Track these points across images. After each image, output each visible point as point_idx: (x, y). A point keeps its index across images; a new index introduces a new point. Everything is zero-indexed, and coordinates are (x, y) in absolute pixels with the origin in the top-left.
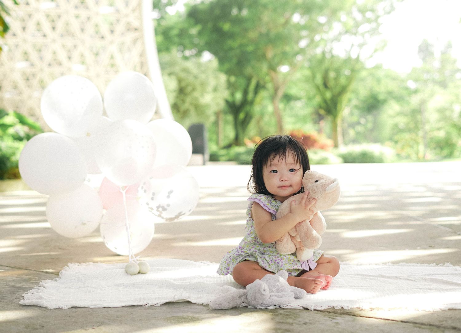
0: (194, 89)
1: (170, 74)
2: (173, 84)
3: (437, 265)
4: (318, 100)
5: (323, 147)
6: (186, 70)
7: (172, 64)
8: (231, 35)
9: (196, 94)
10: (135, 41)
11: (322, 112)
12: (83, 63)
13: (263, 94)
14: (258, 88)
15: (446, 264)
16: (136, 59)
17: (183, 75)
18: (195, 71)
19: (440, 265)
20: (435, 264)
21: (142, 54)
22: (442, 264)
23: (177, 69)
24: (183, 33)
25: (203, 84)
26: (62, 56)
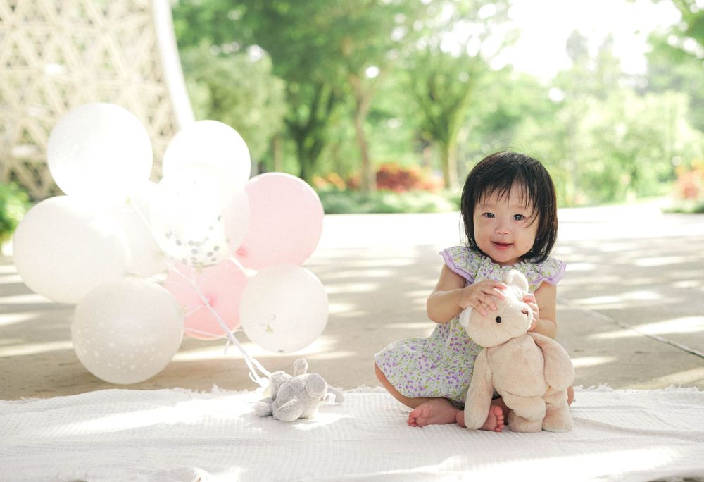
0: (235, 102)
1: (198, 80)
2: (203, 95)
3: (585, 387)
4: (420, 118)
5: (428, 188)
6: (223, 74)
7: (201, 64)
8: (290, 21)
9: (239, 110)
10: (141, 28)
11: (427, 136)
12: (62, 62)
13: (341, 110)
14: (333, 101)
15: (601, 387)
16: (144, 57)
17: (218, 81)
18: (236, 74)
19: (590, 388)
20: (582, 386)
21: (154, 49)
22: (594, 387)
23: (209, 72)
24: (219, 18)
25: (249, 95)
26: (28, 51)
